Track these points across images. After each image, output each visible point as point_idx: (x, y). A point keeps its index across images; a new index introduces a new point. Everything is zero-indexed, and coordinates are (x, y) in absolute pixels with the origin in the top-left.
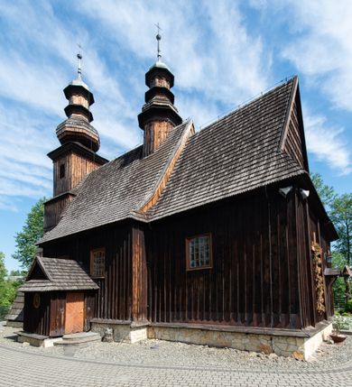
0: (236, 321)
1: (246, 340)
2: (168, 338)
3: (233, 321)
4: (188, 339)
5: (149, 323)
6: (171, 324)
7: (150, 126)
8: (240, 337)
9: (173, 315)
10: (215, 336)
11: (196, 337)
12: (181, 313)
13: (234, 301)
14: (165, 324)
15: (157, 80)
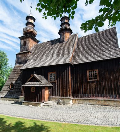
0: (110, 97)
1: (115, 103)
2: (82, 103)
3: (108, 97)
4: (91, 103)
5: (73, 98)
6: (82, 98)
7: (64, 33)
8: (113, 102)
9: (83, 95)
10: (103, 102)
11: (94, 103)
12: (86, 95)
13: (109, 91)
14: (80, 98)
15: (65, 20)
